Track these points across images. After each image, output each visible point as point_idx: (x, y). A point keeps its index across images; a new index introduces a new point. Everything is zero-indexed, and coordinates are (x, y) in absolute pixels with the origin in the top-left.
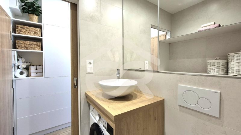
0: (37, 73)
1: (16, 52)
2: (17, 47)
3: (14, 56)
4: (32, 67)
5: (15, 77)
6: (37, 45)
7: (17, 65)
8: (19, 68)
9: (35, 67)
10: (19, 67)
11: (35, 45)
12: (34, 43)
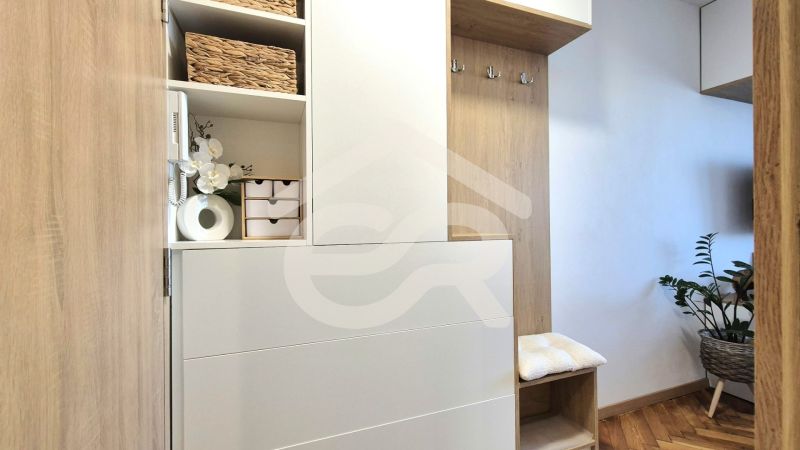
0: (274, 221)
1: (183, 97)
2: (190, 69)
3: (177, 116)
4: (252, 190)
5: (181, 237)
6: (279, 65)
7: (188, 171)
8: (198, 192)
9: (264, 190)
10: (200, 184)
11: (268, 62)
12: (266, 51)
